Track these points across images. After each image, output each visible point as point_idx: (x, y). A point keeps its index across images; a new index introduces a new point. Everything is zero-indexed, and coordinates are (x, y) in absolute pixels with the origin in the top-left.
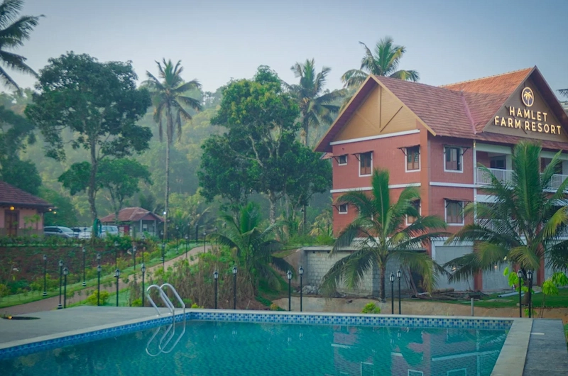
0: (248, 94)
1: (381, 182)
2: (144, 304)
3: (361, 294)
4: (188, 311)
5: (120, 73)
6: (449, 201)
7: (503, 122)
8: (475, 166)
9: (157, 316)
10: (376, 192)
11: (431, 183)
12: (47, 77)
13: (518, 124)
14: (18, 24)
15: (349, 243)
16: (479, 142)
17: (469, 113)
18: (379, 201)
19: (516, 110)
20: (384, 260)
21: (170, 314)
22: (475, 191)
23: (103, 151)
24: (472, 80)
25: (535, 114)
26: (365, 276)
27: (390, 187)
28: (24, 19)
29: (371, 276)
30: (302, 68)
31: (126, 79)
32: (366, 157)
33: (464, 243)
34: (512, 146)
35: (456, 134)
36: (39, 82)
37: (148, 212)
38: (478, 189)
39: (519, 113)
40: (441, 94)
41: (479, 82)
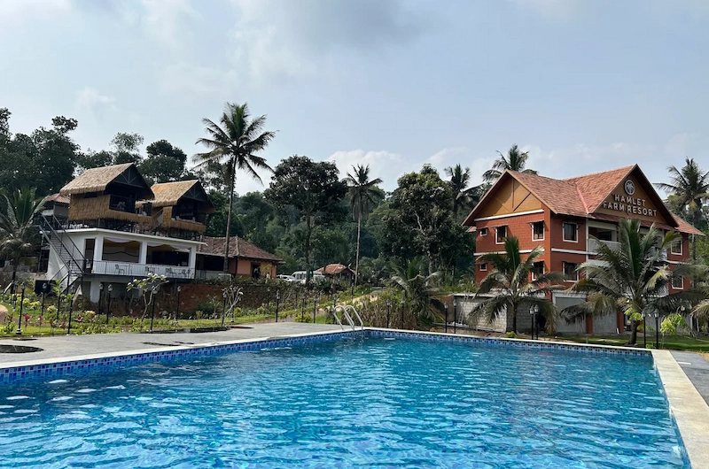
0: (415, 182)
1: (513, 246)
2: (335, 322)
3: (497, 330)
4: (364, 328)
5: (328, 169)
6: (566, 263)
7: (610, 206)
8: (587, 238)
9: (341, 331)
10: (509, 255)
11: (553, 249)
12: (280, 172)
13: (622, 208)
14: (262, 137)
15: (488, 291)
16: (590, 219)
17: (582, 199)
18: (511, 260)
19: (620, 197)
20: (516, 305)
21: (351, 330)
22: (587, 257)
23: (315, 223)
24: (584, 175)
25: (636, 201)
26: (501, 316)
27: (521, 251)
28: (267, 133)
29: (505, 316)
30: (454, 171)
31: (332, 174)
32: (502, 230)
33: (579, 296)
34: (616, 224)
35: (573, 213)
36: (274, 175)
37: (345, 267)
38: (589, 255)
39: (623, 200)
40: (560, 185)
41: (590, 176)
